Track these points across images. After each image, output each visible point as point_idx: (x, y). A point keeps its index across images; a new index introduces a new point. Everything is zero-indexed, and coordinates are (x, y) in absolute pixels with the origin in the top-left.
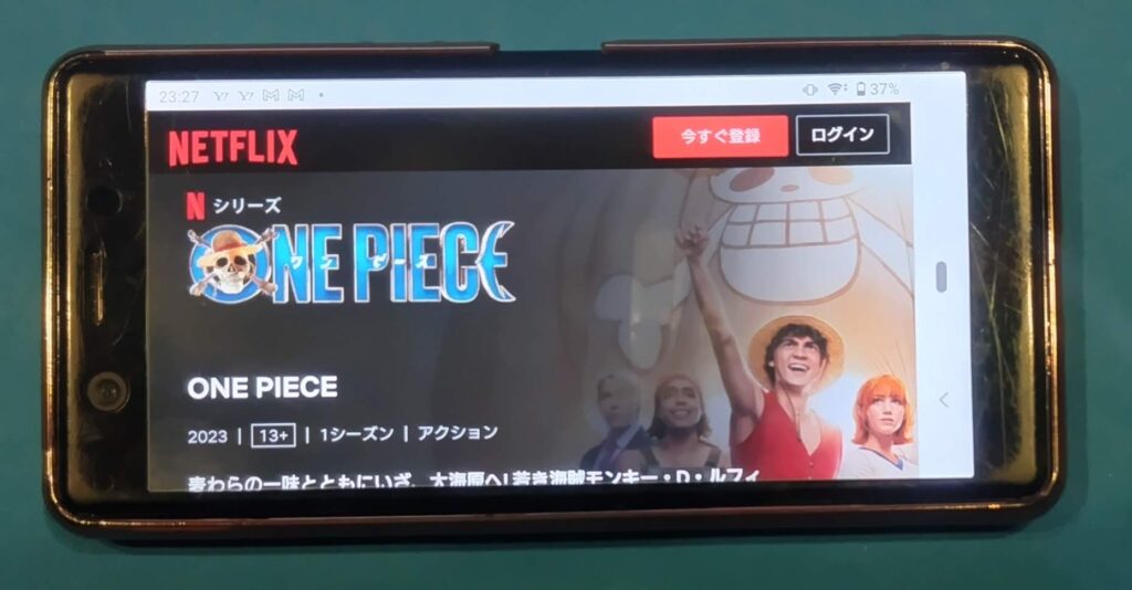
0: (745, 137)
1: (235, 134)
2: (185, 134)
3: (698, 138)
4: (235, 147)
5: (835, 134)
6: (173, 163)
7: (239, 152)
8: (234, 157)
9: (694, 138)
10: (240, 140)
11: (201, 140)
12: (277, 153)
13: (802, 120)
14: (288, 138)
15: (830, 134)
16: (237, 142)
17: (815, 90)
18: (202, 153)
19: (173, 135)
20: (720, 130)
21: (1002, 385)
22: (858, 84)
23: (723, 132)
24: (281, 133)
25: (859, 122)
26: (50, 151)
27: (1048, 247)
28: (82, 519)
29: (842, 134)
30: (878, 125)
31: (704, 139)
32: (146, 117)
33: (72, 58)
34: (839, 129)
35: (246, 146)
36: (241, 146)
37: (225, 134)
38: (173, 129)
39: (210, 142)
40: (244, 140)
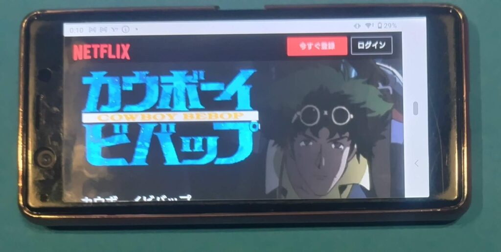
0: (328, 47)
1: (103, 46)
2: (81, 46)
3: (307, 47)
4: (103, 52)
5: (368, 45)
6: (75, 59)
7: (104, 54)
8: (102, 56)
9: (305, 47)
10: (105, 48)
12: (121, 54)
13: (353, 38)
14: (126, 48)
15: (366, 45)
16: (104, 50)
17: (359, 26)
18: (88, 54)
19: (75, 47)
21: (442, 157)
22: (380, 23)
23: (318, 44)
24: (123, 46)
25: (379, 40)
26: (22, 54)
27: (463, 94)
28: (35, 214)
29: (372, 45)
30: (388, 41)
31: (310, 48)
32: (64, 39)
33: (33, 14)
34: (370, 43)
35: (107, 52)
36: (105, 51)
37: (98, 46)
38: (76, 45)
39: (92, 49)
40: (107, 49)
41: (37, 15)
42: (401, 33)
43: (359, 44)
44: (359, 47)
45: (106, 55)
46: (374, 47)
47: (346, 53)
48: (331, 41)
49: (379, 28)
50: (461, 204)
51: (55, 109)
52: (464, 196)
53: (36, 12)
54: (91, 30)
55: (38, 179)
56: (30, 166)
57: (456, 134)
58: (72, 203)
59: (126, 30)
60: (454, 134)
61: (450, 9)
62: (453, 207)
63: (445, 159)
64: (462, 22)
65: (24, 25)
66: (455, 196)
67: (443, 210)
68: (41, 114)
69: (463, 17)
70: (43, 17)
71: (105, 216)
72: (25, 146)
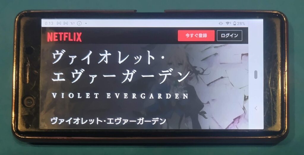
0: (203, 36)
1: (65, 33)
2: (52, 33)
3: (190, 36)
4: (65, 37)
5: (227, 35)
6: (48, 41)
8: (65, 40)
9: (189, 36)
10: (66, 35)
11: (56, 35)
12: (76, 39)
13: (218, 31)
14: (79, 35)
15: (226, 35)
16: (65, 36)
17: (222, 23)
18: (56, 38)
19: (48, 33)
20: (196, 34)
21: (272, 104)
22: (235, 22)
23: (197, 34)
24: (78, 33)
25: (234, 32)
26: (16, 37)
27: (285, 67)
28: (21, 136)
30: (239, 33)
31: (192, 36)
32: (42, 28)
33: (22, 13)
34: (229, 34)
36: (67, 37)
37: (62, 33)
38: (49, 32)
39: (58, 35)
40: (68, 35)
41: (25, 13)
42: (248, 28)
43: (222, 34)
44: (222, 37)
45: (67, 39)
46: (231, 36)
47: (214, 40)
48: (205, 32)
49: (235, 25)
50: (283, 134)
51: (35, 71)
52: (285, 129)
53: (24, 11)
54: (58, 23)
55: (24, 114)
56: (20, 106)
59: (79, 24)
61: (277, 14)
62: (278, 135)
65: (17, 20)
66: (279, 129)
67: (272, 137)
69: (286, 20)
70: (28, 14)
71: (65, 138)
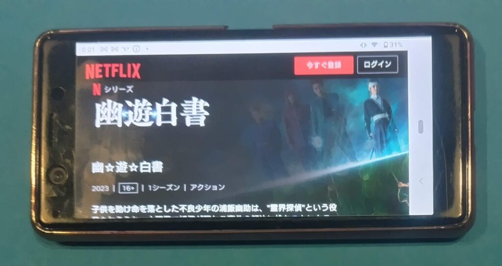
0: (334, 66)
1: (114, 65)
2: (93, 65)
3: (314, 66)
4: (114, 71)
5: (374, 64)
6: (87, 78)
7: (116, 73)
8: (113, 75)
9: (312, 66)
10: (116, 68)
11: (100, 68)
12: (132, 74)
13: (359, 58)
14: (137, 67)
16: (114, 69)
17: (366, 45)
18: (100, 73)
19: (87, 66)
21: (446, 175)
22: (386, 42)
23: (325, 63)
24: (134, 65)
25: (385, 59)
26: (36, 73)
27: (467, 113)
28: (46, 230)
29: (377, 64)
30: (393, 60)
31: (317, 67)
32: (77, 58)
33: (46, 34)
34: (376, 62)
35: (119, 70)
36: (117, 70)
37: (110, 65)
38: (88, 63)
39: (103, 69)
40: (118, 68)
41: (50, 35)
42: (407, 52)
43: (365, 63)
44: (365, 67)
45: (117, 74)
46: (380, 66)
47: (352, 72)
48: (338, 60)
49: (385, 47)
50: (465, 222)
51: (67, 127)
52: (468, 214)
53: (49, 31)
54: (102, 49)
55: (51, 196)
56: (43, 183)
57: (461, 153)
58: (83, 219)
59: (136, 49)
60: (459, 152)
61: (456, 28)
62: (457, 224)
63: (449, 178)
64: (467, 40)
65: (37, 44)
66: (459, 213)
67: (446, 227)
68: (53, 131)
69: (468, 37)
70: (56, 36)
71: (115, 232)
72: (38, 163)
